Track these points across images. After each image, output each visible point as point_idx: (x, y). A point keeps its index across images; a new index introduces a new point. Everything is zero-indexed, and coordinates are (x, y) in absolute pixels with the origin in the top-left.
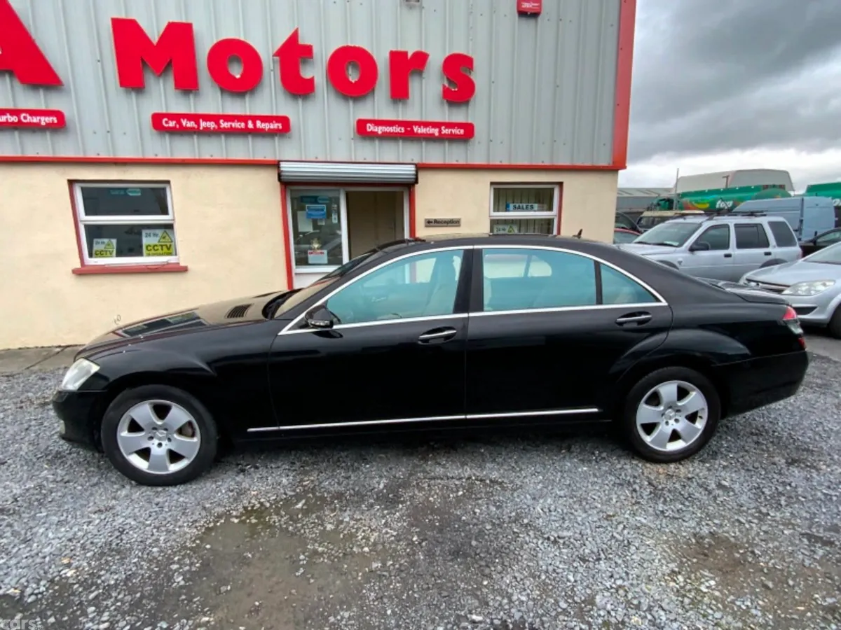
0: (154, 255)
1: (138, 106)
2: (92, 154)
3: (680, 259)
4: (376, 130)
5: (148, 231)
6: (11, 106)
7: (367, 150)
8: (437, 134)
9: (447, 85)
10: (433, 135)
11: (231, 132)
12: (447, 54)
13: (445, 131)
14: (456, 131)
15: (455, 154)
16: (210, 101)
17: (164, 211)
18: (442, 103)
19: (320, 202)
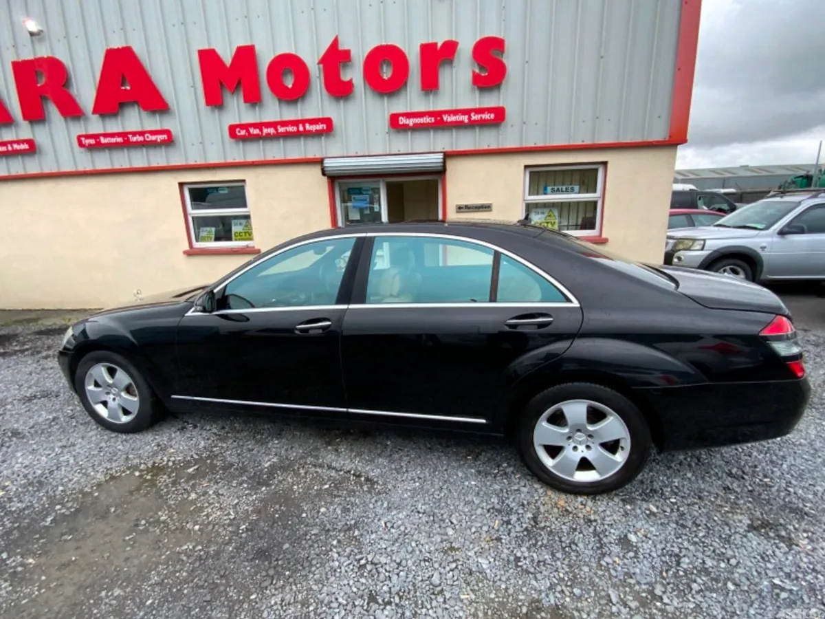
0: (240, 240)
1: (220, 120)
2: (191, 162)
3: (764, 245)
4: (407, 122)
5: (236, 221)
6: (139, 129)
7: (402, 143)
8: (466, 121)
9: (477, 71)
10: (462, 122)
11: (287, 136)
12: (478, 39)
13: (475, 117)
14: (486, 116)
15: (487, 139)
16: (272, 110)
17: (244, 205)
18: (473, 90)
19: (364, 193)
